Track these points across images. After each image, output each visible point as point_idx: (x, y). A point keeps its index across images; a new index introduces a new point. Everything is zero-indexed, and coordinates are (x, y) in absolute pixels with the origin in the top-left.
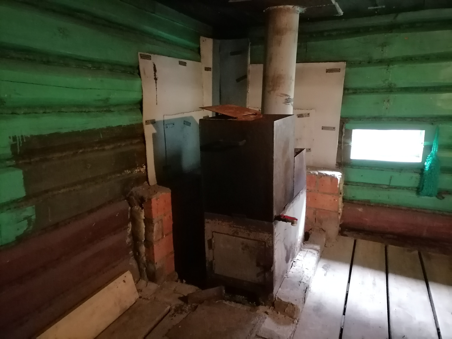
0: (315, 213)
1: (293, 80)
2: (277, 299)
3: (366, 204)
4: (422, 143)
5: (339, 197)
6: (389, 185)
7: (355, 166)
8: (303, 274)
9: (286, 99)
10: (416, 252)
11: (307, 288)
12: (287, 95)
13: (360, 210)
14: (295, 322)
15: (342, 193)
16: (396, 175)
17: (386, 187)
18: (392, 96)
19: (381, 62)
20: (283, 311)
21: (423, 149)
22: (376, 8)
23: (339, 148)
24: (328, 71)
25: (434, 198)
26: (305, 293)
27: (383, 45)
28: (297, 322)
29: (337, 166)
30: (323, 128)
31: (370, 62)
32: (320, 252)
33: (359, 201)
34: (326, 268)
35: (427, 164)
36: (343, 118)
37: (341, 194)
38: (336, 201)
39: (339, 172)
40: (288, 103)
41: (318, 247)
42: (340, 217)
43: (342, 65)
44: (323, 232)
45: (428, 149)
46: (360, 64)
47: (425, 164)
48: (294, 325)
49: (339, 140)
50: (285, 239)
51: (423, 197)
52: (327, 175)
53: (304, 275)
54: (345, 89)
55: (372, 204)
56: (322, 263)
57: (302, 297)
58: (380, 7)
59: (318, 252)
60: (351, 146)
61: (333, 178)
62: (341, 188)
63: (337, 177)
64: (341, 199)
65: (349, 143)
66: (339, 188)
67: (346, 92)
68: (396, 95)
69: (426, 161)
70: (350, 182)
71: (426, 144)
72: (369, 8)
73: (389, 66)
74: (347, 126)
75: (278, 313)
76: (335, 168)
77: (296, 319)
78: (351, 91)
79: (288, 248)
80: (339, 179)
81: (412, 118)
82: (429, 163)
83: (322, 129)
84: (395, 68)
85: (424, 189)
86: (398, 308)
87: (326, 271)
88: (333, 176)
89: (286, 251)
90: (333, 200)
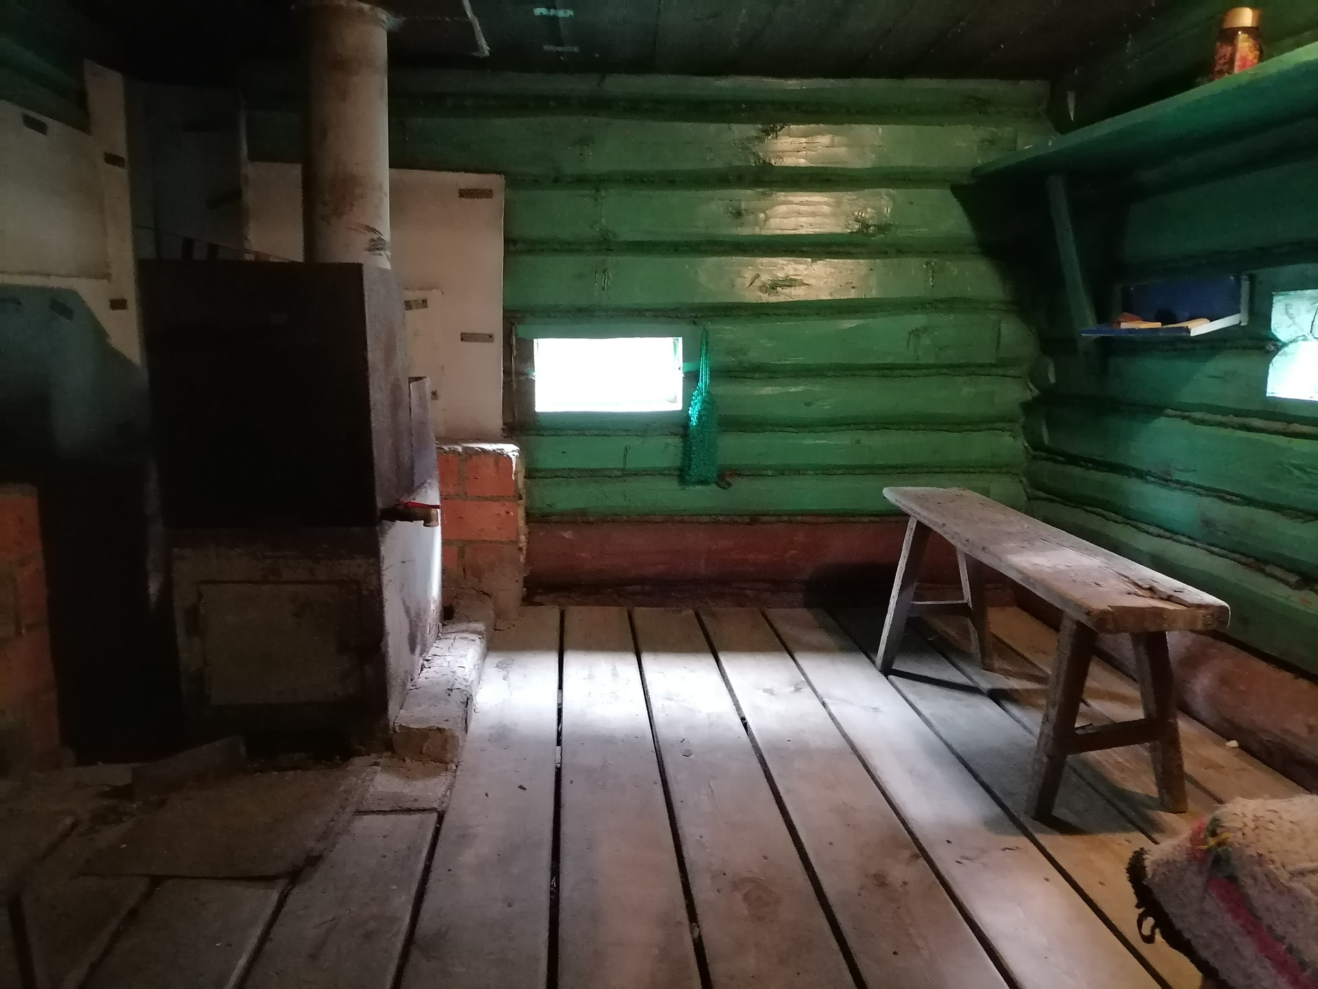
0: (461, 554)
1: (386, 194)
2: (397, 729)
3: (579, 519)
4: (679, 369)
5: (519, 505)
6: (623, 469)
7: (545, 428)
8: (453, 676)
9: (373, 240)
10: (691, 612)
11: (468, 699)
12: (374, 231)
13: (568, 535)
14: (451, 768)
15: (524, 497)
16: (636, 442)
17: (619, 473)
18: (611, 259)
19: (581, 181)
20: (419, 755)
21: (682, 379)
22: (560, 49)
23: (507, 385)
24: (465, 193)
25: (714, 487)
26: (466, 707)
27: (584, 141)
28: (455, 768)
29: (505, 435)
30: (465, 337)
31: (558, 181)
32: (484, 636)
33: (562, 515)
34: (505, 666)
35: (694, 412)
36: (511, 311)
37: (521, 498)
38: (512, 514)
39: (511, 443)
40: (377, 252)
41: (480, 626)
42: (522, 558)
43: (494, 181)
44: (487, 597)
45: (691, 378)
46: (536, 182)
47: (690, 412)
48: (449, 774)
49: (503, 367)
50: (403, 586)
51: (692, 488)
52: (484, 451)
53: (456, 677)
54: (508, 241)
55: (591, 519)
56: (493, 659)
57: (461, 714)
58: (567, 49)
59: (480, 636)
60: (534, 381)
61: (500, 456)
62: (521, 485)
63: (509, 454)
64: (521, 513)
65: (527, 374)
66: (516, 480)
67: (512, 248)
68: (619, 258)
69: (690, 405)
70: (538, 470)
71: (686, 370)
72: (547, 48)
73: (597, 191)
74: (521, 330)
75: (404, 761)
76: (502, 438)
77: (452, 761)
78: (520, 246)
79: (413, 613)
80: (514, 459)
81: (657, 310)
82: (697, 408)
83: (462, 340)
84: (612, 198)
85: (693, 467)
86: (667, 703)
87: (506, 672)
88: (499, 451)
89: (408, 620)
90: (503, 513)
